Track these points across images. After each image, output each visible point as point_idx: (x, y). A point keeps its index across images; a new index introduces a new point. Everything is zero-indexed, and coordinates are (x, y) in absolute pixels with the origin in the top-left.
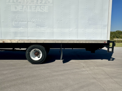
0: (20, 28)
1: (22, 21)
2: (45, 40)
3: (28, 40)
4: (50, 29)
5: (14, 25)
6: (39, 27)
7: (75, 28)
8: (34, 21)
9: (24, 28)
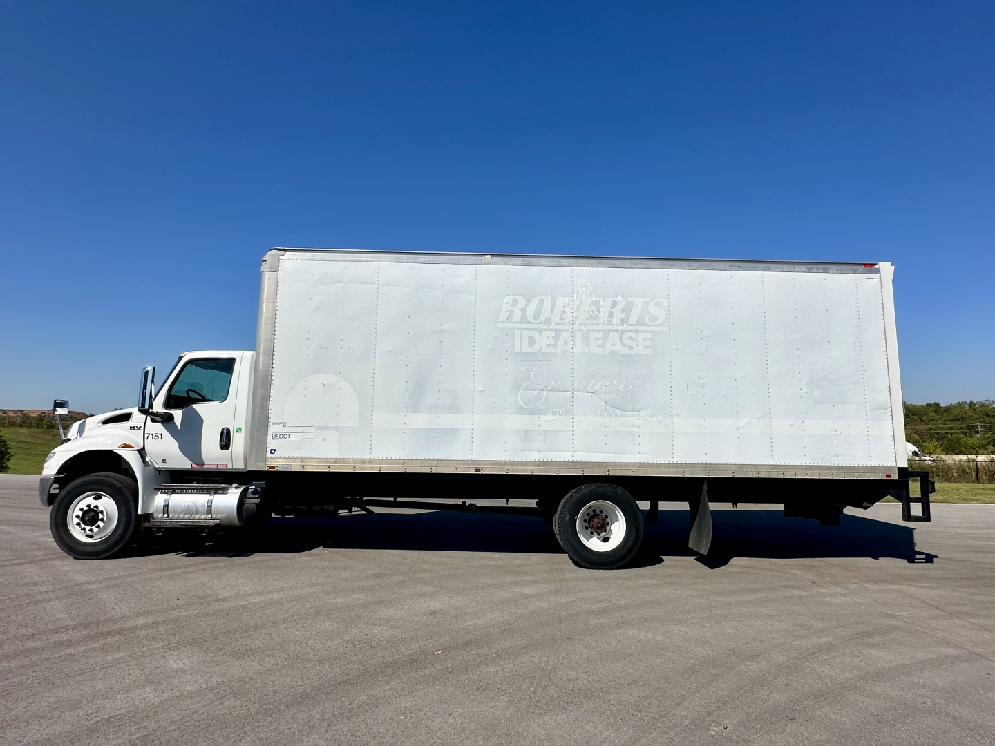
0: (543, 417)
1: (553, 390)
2: (640, 466)
3: (575, 464)
4: (659, 419)
5: (522, 405)
6: (618, 411)
7: (758, 418)
8: (596, 388)
9: (560, 414)
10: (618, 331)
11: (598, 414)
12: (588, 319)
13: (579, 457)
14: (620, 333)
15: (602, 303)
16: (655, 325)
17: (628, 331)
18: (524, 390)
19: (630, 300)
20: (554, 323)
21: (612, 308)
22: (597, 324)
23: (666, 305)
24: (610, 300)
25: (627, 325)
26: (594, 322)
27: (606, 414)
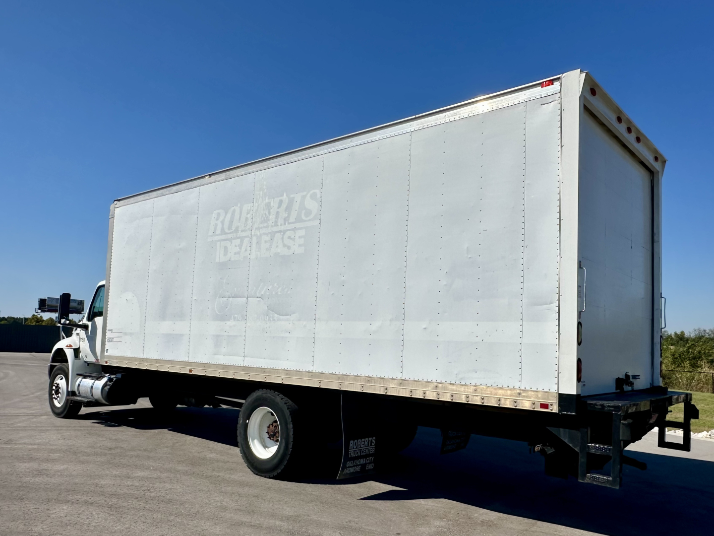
0: (228, 323)
1: (235, 297)
2: (289, 372)
3: (245, 369)
4: (305, 323)
5: (217, 312)
6: (276, 315)
7: (390, 320)
8: (263, 293)
9: (239, 320)
10: (280, 232)
11: (262, 319)
12: (261, 223)
13: (249, 362)
14: (282, 233)
15: (272, 204)
16: (309, 220)
17: (288, 230)
18: (219, 298)
19: (292, 196)
20: (240, 232)
21: (278, 208)
22: (267, 227)
23: (319, 196)
24: (277, 200)
25: (289, 224)
26: (265, 225)
27: (268, 318)
